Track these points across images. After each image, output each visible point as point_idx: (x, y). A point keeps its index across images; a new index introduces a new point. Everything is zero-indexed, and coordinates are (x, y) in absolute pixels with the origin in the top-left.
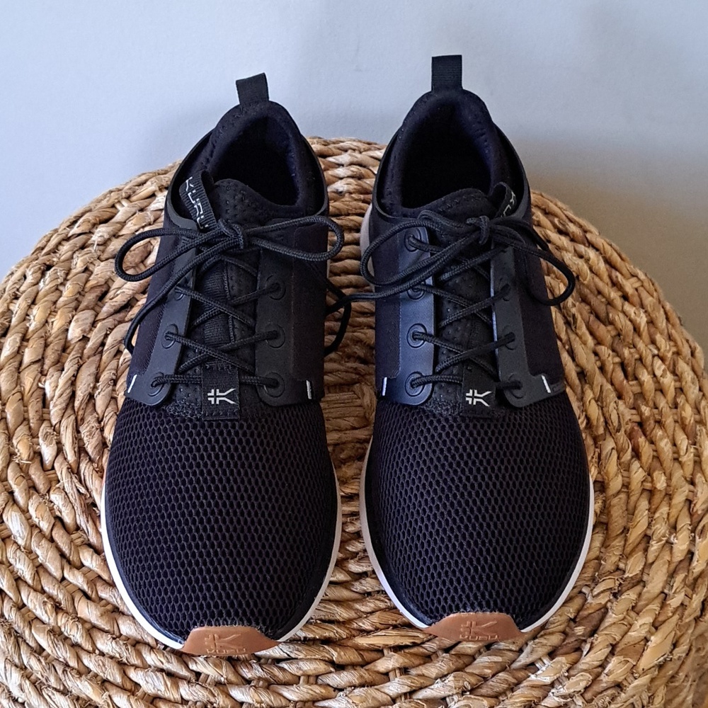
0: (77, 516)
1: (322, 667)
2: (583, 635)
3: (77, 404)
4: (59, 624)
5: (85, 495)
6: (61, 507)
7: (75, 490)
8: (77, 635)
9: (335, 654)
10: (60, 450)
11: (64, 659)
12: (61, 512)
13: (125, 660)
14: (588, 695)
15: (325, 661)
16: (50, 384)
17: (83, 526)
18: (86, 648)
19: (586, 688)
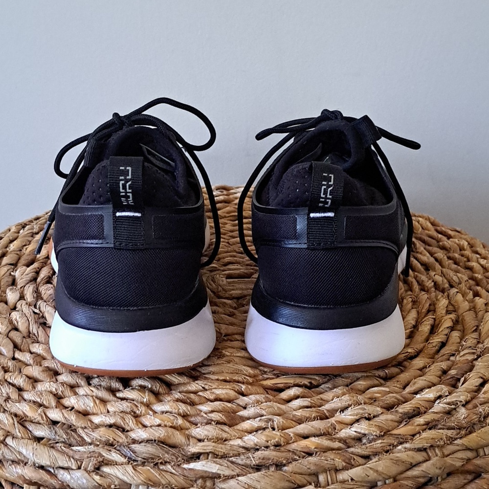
0: (31, 324)
1: (232, 394)
2: (456, 374)
3: (39, 280)
4: (6, 378)
5: (39, 314)
6: (18, 318)
7: (31, 311)
8: (20, 381)
9: (243, 387)
10: (22, 297)
11: (7, 394)
12: (18, 323)
13: (60, 393)
14: (470, 406)
15: (235, 391)
16: (20, 271)
17: (35, 332)
18: (28, 389)
19: (467, 402)
